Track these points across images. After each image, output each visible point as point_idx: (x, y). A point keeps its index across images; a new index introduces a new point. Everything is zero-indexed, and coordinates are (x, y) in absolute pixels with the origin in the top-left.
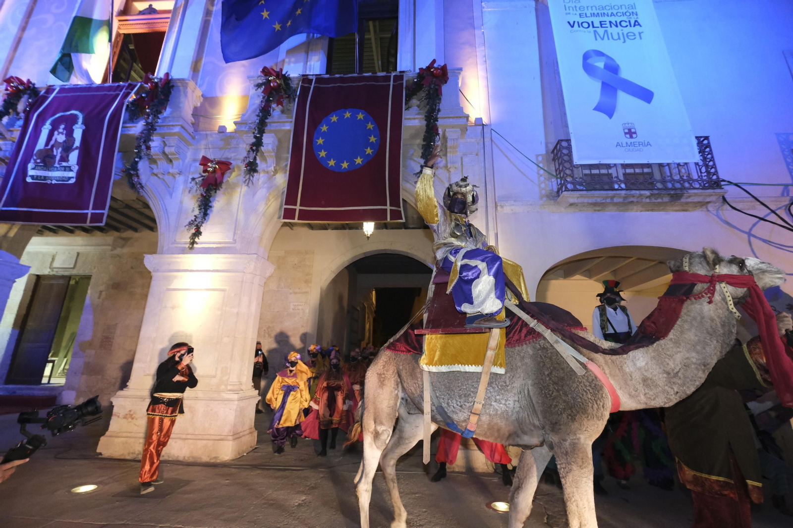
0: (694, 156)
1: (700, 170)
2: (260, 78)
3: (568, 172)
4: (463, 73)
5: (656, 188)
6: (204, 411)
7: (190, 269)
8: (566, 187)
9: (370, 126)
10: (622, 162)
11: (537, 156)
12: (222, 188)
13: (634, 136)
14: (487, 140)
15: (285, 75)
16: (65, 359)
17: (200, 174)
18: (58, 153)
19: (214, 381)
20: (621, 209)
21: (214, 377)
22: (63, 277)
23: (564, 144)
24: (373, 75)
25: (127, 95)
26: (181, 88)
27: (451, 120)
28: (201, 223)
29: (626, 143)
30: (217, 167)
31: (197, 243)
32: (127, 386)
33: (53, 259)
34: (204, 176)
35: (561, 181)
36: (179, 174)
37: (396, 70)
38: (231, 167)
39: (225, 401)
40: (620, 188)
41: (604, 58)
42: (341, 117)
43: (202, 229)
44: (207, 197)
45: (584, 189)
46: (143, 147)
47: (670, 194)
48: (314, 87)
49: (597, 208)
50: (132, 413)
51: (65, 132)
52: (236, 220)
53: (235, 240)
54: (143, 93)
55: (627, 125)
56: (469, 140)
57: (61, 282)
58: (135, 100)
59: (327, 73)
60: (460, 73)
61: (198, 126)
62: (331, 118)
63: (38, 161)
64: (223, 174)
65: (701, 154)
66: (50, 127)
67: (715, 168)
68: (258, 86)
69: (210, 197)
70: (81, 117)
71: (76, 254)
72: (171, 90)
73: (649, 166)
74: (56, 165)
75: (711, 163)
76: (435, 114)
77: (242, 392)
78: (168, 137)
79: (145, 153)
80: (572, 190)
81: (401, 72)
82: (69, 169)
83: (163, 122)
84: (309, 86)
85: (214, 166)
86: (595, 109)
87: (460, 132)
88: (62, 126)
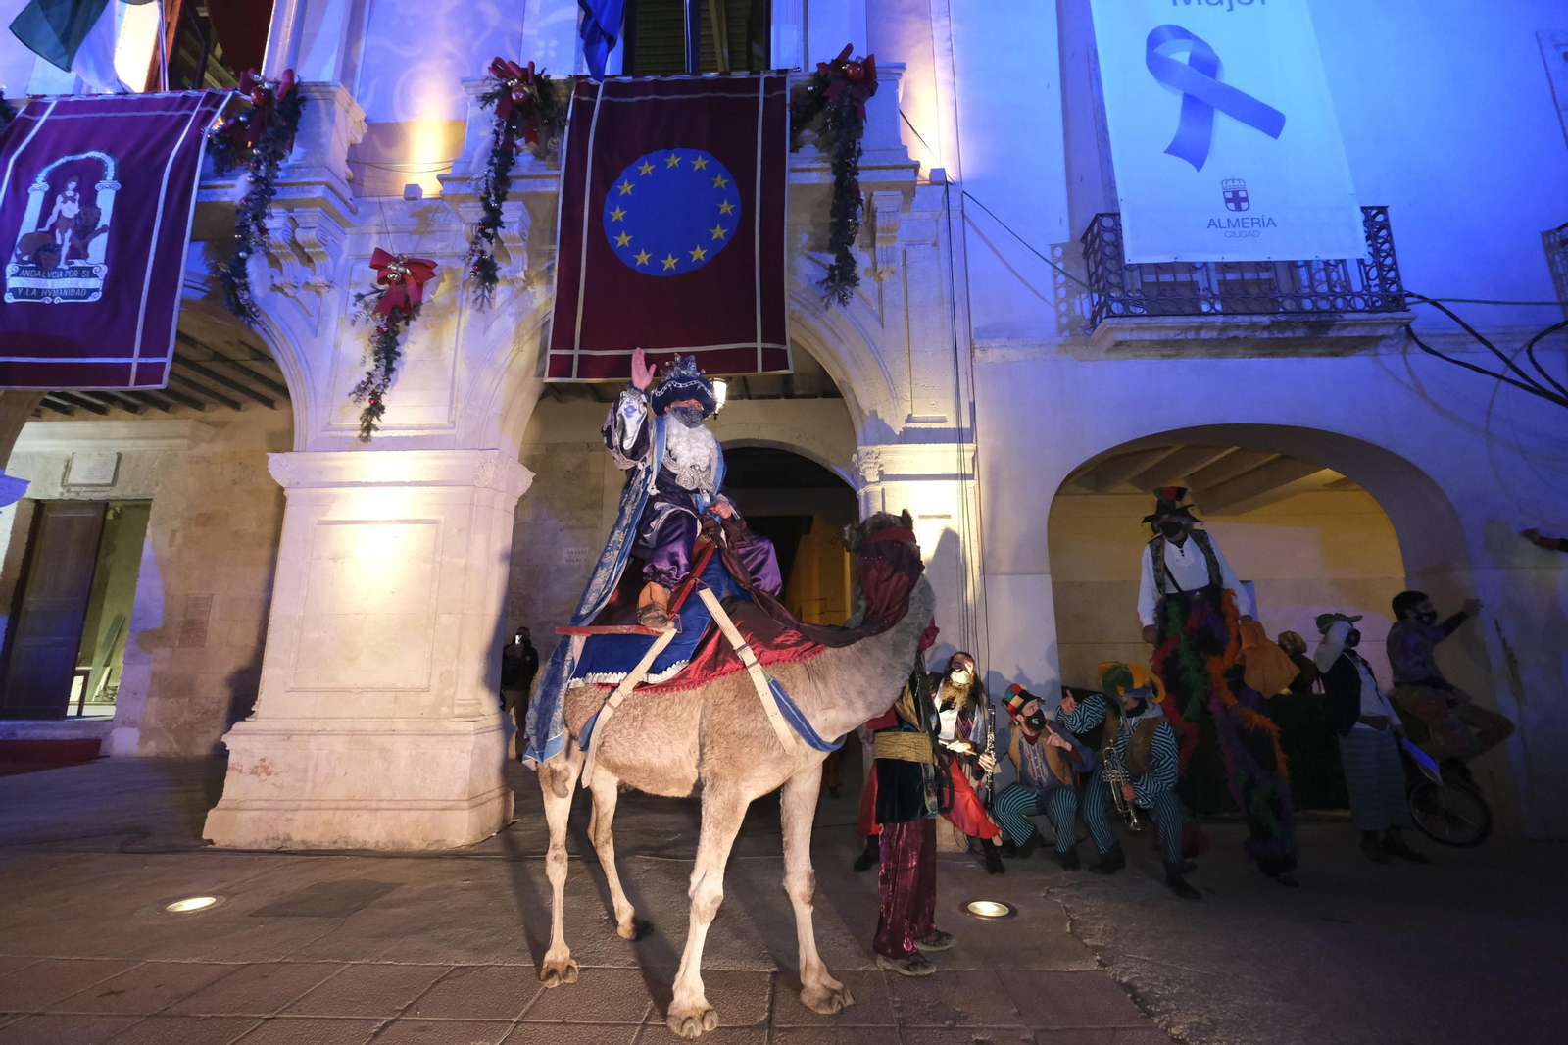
0: (1354, 246)
1: (1367, 273)
2: (488, 82)
3: (1113, 279)
4: (906, 74)
5: (1281, 310)
6: (410, 756)
7: (363, 481)
8: (1110, 310)
9: (720, 182)
10: (1218, 258)
11: (1053, 247)
12: (419, 315)
13: (1244, 205)
14: (955, 214)
15: (540, 75)
16: (108, 669)
17: (373, 286)
18: (64, 240)
19: (427, 699)
20: (1213, 352)
21: (427, 690)
22: (91, 503)
23: (1107, 222)
24: (722, 77)
25: (206, 117)
26: (322, 103)
27: (884, 172)
28: (382, 387)
29: (1228, 220)
30: (408, 271)
31: (377, 429)
32: (254, 712)
33: (68, 468)
34: (382, 291)
35: (1100, 298)
36: (329, 287)
37: (768, 66)
38: (435, 270)
39: (450, 735)
40: (1213, 311)
41: (1190, 43)
42: (660, 166)
43: (384, 400)
44: (391, 335)
45: (1145, 312)
46: (253, 228)
47: (1308, 321)
48: (601, 102)
49: (1166, 351)
50: (266, 763)
51: (78, 197)
52: (453, 382)
53: (453, 422)
54: (241, 114)
55: (1230, 183)
56: (918, 215)
57: (89, 513)
58: (223, 130)
59: (625, 73)
60: (900, 74)
61: (362, 185)
62: (640, 167)
63: (26, 258)
64: (420, 287)
65: (1370, 242)
66: (47, 187)
67: (1397, 270)
68: (486, 99)
69: (397, 333)
70: (110, 164)
71: (116, 456)
72: (301, 108)
73: (1268, 266)
74: (62, 265)
75: (1388, 261)
76: (853, 159)
77: (481, 718)
78: (300, 209)
79: (257, 240)
80: (1121, 316)
81: (780, 71)
82: (89, 272)
83: (287, 177)
84: (592, 100)
85: (401, 269)
86: (1168, 151)
87: (902, 197)
88: (73, 185)
